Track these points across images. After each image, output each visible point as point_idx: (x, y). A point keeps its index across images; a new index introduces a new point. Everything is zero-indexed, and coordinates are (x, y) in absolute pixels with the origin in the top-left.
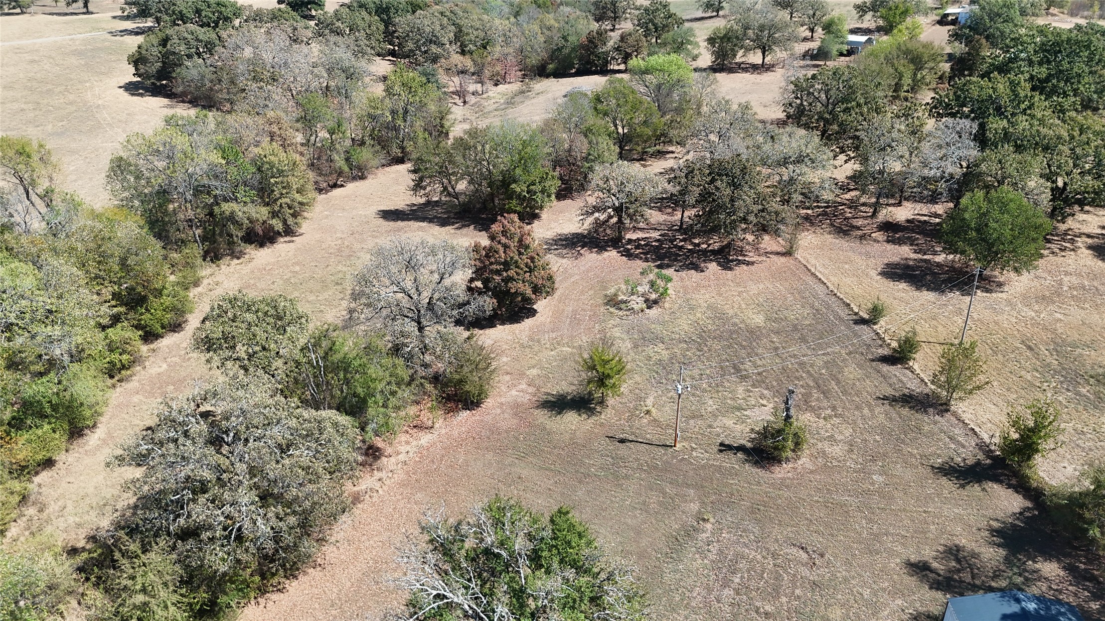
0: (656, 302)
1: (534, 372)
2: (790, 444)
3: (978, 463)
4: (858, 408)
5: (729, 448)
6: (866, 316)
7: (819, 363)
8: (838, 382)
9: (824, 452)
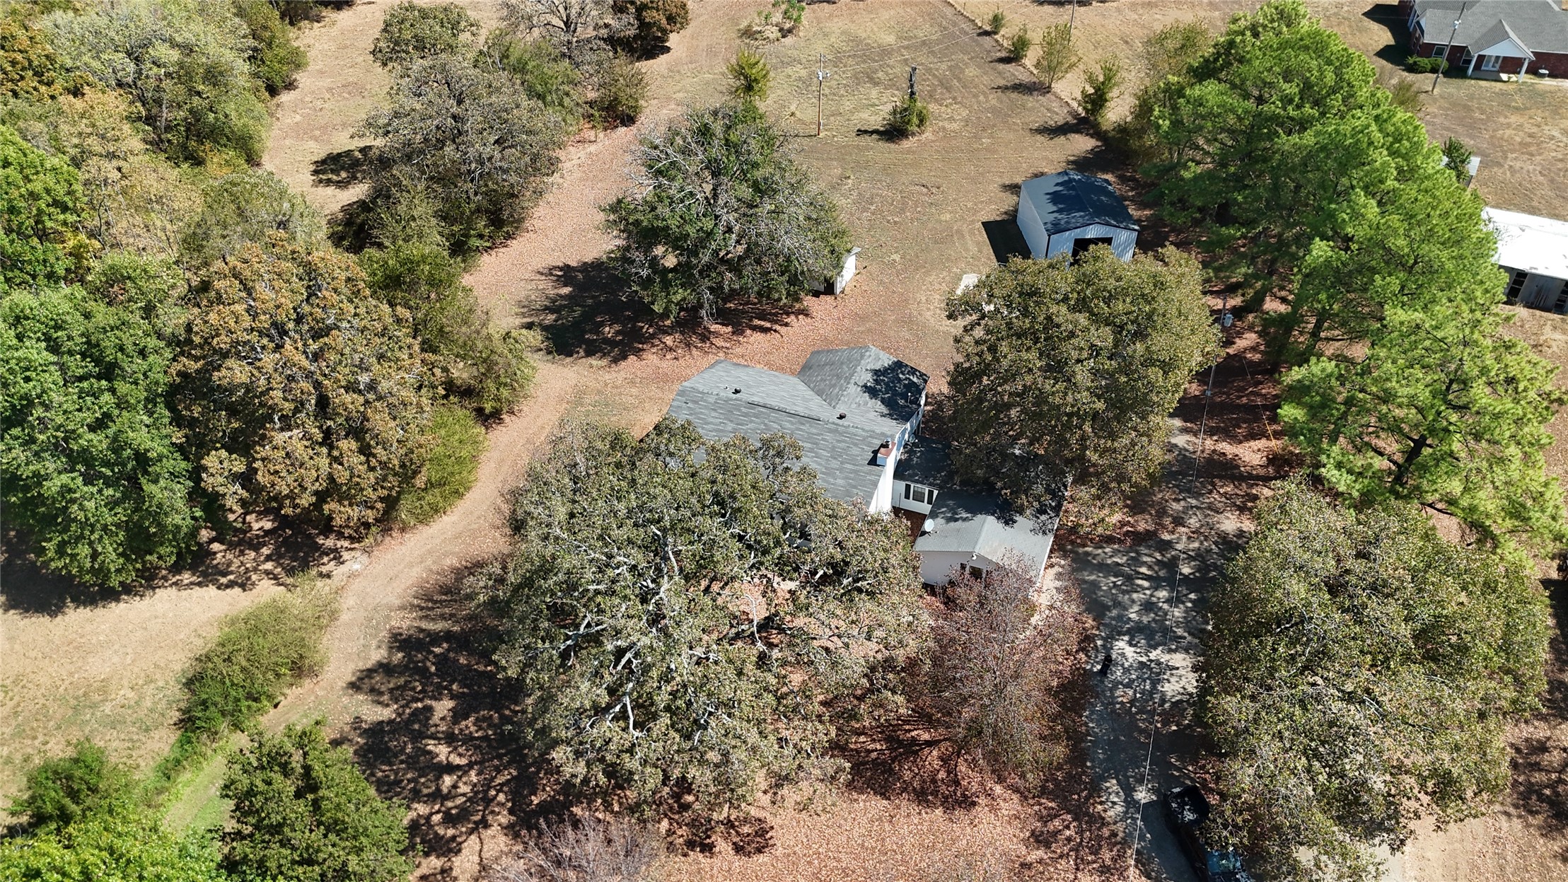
0: (790, 31)
1: (681, 95)
2: (915, 120)
3: (1067, 123)
4: (975, 96)
5: (866, 132)
6: (988, 28)
7: (944, 66)
8: (959, 80)
9: (944, 128)
